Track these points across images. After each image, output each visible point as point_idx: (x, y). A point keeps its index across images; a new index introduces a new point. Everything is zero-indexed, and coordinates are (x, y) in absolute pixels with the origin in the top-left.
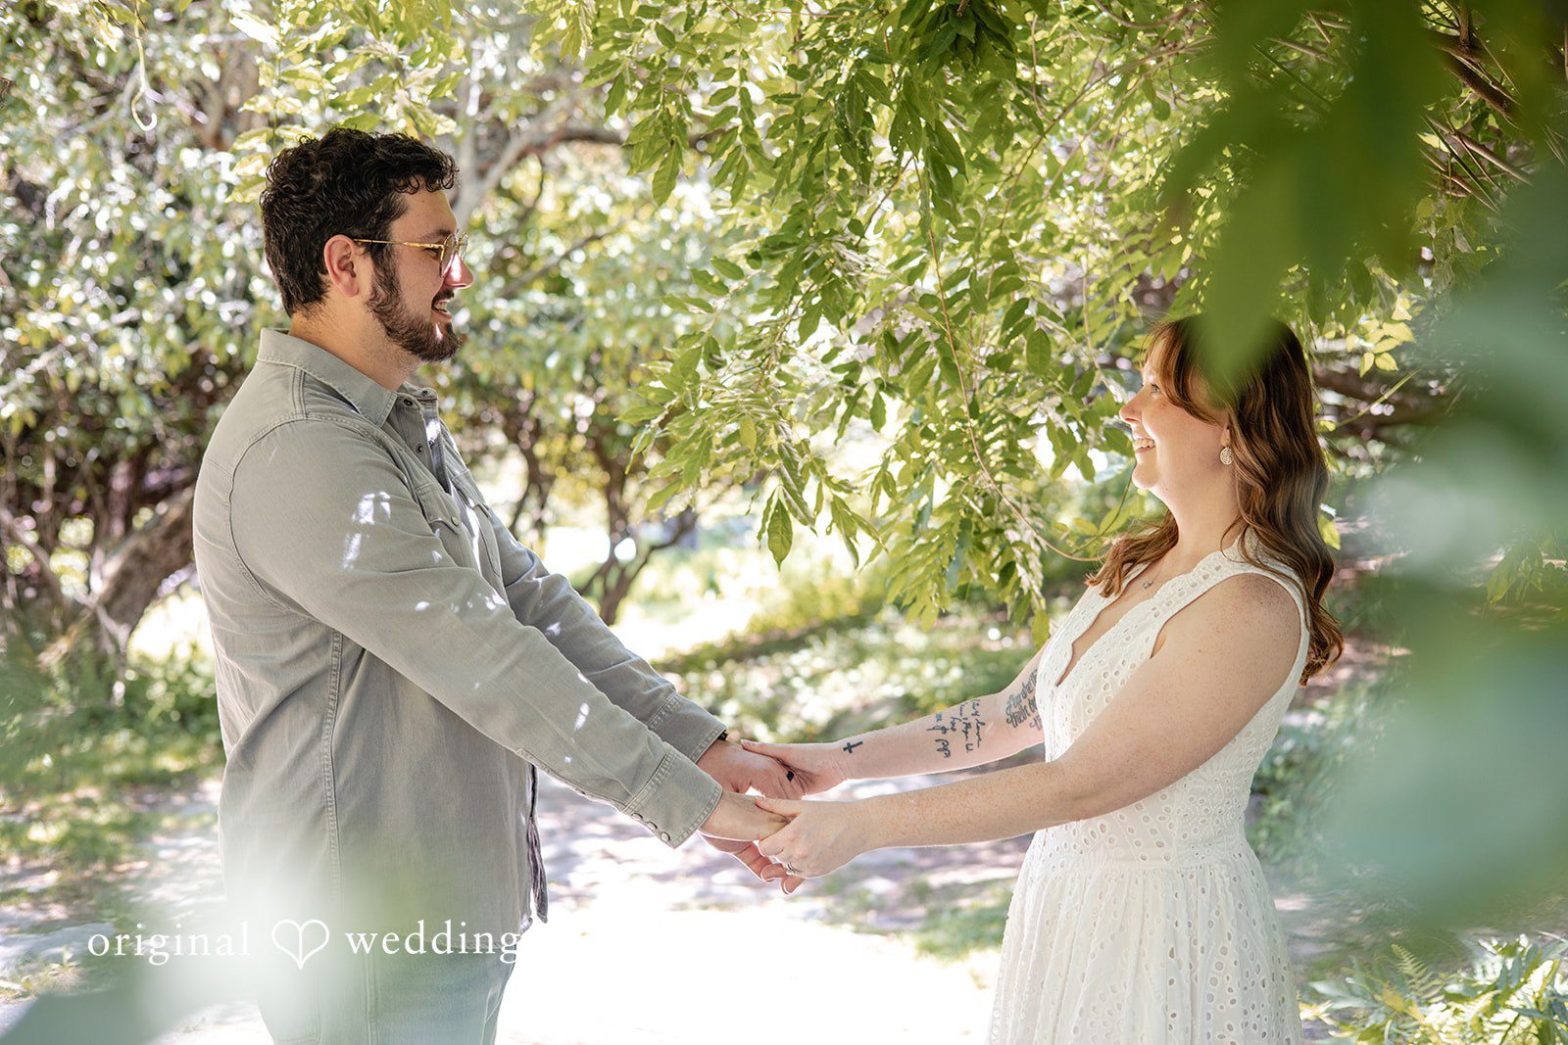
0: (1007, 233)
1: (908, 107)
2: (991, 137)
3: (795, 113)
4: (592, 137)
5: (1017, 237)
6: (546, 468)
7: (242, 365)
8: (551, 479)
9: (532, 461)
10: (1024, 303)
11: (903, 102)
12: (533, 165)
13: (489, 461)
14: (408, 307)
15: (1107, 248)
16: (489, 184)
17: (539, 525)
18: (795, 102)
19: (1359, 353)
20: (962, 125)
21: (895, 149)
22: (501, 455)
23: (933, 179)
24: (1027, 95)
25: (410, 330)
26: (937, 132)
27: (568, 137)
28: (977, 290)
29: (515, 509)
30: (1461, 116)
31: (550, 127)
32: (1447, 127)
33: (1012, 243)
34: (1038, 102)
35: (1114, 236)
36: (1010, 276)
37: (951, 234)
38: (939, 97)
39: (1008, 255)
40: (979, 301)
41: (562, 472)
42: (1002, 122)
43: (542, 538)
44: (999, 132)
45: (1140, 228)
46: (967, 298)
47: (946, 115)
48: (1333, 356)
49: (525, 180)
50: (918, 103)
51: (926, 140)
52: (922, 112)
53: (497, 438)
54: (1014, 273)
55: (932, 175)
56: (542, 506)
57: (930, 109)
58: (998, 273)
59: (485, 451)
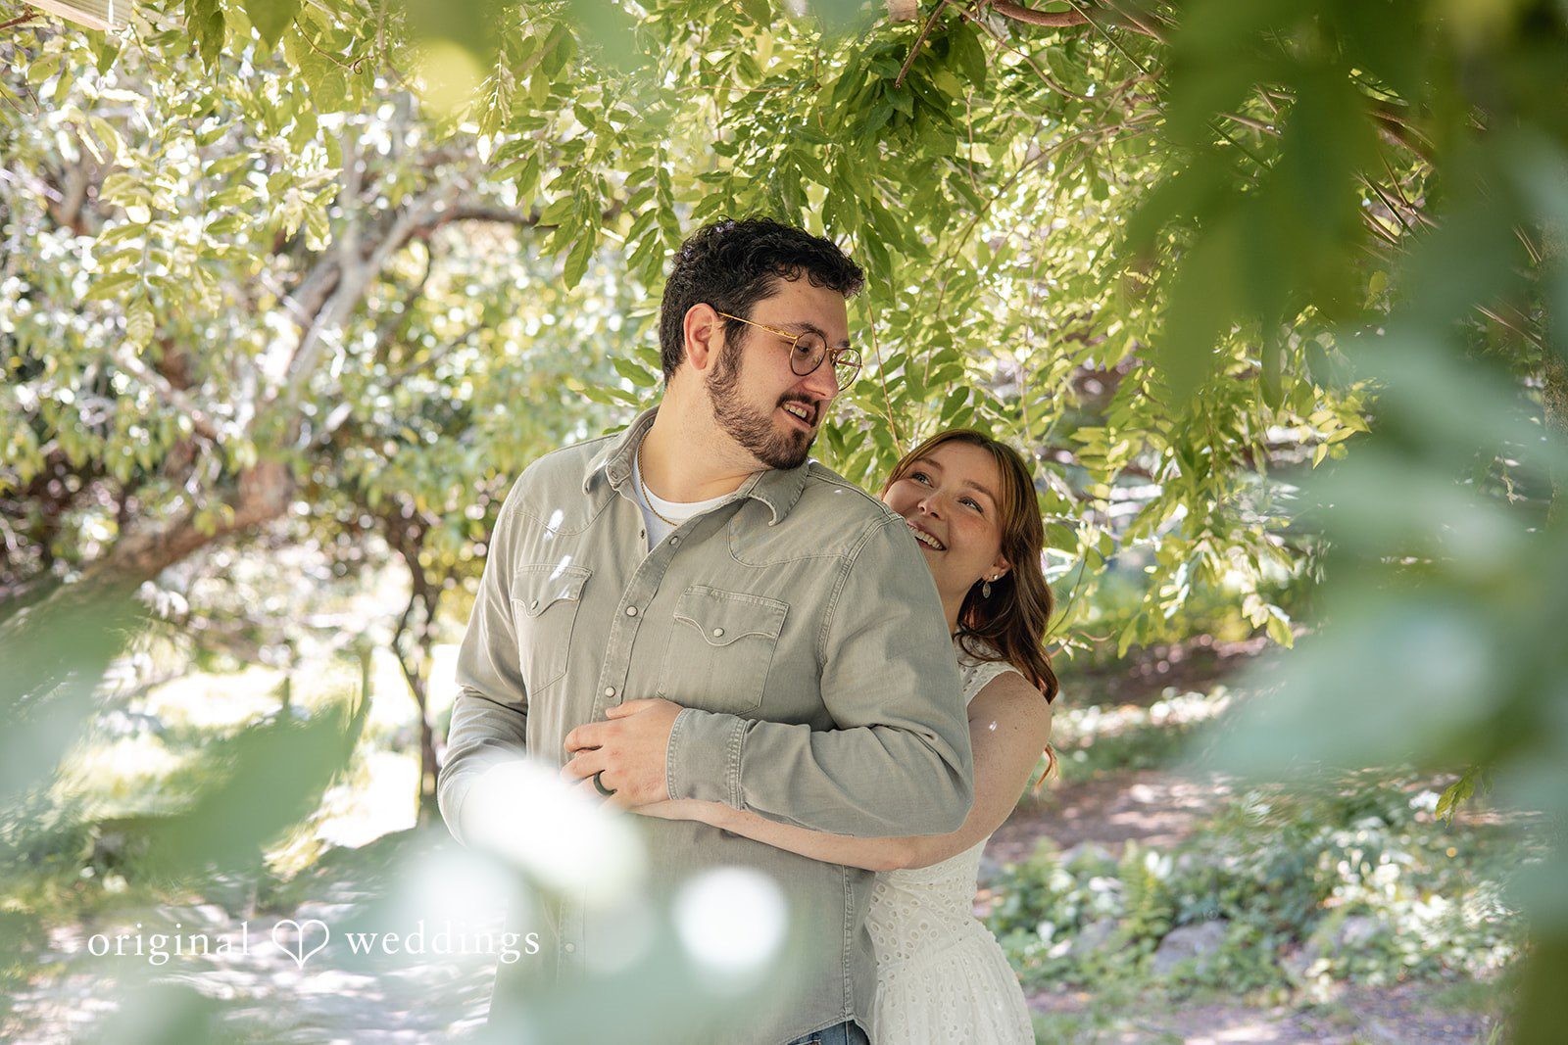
0: (944, 317)
1: (840, 183)
2: (927, 217)
3: (725, 192)
4: (485, 216)
5: (954, 321)
6: (431, 578)
7: (104, 467)
8: (438, 590)
9: (417, 572)
10: (963, 393)
11: (837, 179)
12: (417, 249)
13: (367, 573)
14: (744, 393)
15: (1045, 336)
16: (372, 269)
17: (426, 641)
18: (724, 181)
19: (1312, 443)
20: (897, 202)
21: (828, 227)
22: (380, 565)
23: (869, 258)
24: (964, 173)
25: (739, 417)
26: (872, 209)
27: (459, 216)
28: (913, 377)
29: (396, 626)
30: (1414, 189)
31: (440, 206)
32: (1400, 199)
33: (952, 329)
34: (975, 180)
35: (1052, 326)
36: (950, 363)
37: (885, 318)
38: (873, 172)
39: (944, 340)
40: (917, 389)
41: (450, 583)
42: (938, 201)
43: (428, 654)
44: (935, 211)
45: (1079, 315)
46: (902, 387)
47: (880, 192)
48: (1288, 446)
49: (411, 262)
50: (852, 180)
51: (860, 216)
52: (857, 189)
53: (378, 545)
54: (953, 360)
55: (868, 254)
56: (430, 619)
57: (864, 185)
58: (935, 361)
59: (364, 560)
